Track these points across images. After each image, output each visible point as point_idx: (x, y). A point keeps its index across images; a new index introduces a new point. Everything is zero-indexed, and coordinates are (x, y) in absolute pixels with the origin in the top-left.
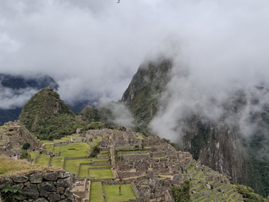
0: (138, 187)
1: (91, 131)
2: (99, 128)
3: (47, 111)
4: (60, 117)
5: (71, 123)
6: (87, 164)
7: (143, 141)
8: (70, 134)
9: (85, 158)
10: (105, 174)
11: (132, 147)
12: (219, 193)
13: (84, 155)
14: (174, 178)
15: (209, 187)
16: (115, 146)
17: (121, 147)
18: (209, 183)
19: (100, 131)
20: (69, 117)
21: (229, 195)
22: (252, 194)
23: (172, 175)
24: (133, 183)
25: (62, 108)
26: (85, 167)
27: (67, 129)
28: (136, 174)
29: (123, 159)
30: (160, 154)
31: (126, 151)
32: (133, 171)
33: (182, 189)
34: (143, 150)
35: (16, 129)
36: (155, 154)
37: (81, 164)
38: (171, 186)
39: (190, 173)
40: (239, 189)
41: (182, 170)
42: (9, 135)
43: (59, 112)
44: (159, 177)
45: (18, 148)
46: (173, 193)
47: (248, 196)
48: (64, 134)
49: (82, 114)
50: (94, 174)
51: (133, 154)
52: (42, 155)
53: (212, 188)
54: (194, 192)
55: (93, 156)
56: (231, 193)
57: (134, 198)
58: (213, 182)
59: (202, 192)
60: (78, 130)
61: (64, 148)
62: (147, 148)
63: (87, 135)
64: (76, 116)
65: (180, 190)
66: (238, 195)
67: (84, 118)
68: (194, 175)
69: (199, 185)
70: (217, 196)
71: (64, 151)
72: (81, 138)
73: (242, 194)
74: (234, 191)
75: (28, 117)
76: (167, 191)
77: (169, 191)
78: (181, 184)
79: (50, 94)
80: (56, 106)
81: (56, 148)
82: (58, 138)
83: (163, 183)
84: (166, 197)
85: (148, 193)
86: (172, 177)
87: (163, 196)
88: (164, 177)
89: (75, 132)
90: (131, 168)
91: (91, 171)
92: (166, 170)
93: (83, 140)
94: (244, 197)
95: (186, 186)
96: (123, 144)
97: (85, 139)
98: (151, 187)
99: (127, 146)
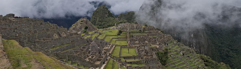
0: (138, 50)
1: (121, 24)
2: (124, 23)
3: (103, 16)
4: (108, 18)
5: (113, 21)
6: (115, 38)
7: (144, 28)
8: (112, 26)
9: (116, 35)
10: (124, 43)
11: (138, 31)
12: (188, 58)
13: (115, 34)
14: (159, 47)
15: (182, 54)
16: (129, 30)
17: (132, 31)
18: (182, 52)
19: (125, 24)
20: (112, 19)
21: (194, 60)
22: (210, 60)
23: (158, 45)
24: (136, 48)
25: (109, 14)
26: (114, 40)
27: (111, 23)
28: (138, 44)
29: (133, 36)
30: (153, 35)
31: (134, 32)
32: (137, 42)
33: (163, 53)
34: (144, 32)
35: (84, 21)
36: (150, 35)
37: (113, 38)
38: (157, 51)
39: (170, 46)
40: (202, 57)
41: (165, 44)
42: (81, 23)
43: (108, 16)
44: (151, 46)
45: (83, 29)
46: (158, 54)
47: (207, 61)
48: (110, 26)
49: (118, 17)
50: (118, 43)
51: (138, 34)
52: (96, 33)
53: (183, 55)
54: (172, 55)
55: (119, 35)
56: (196, 59)
57: (136, 55)
58: (184, 52)
59: (177, 56)
60: (115, 24)
61: (107, 31)
62: (146, 32)
63: (119, 26)
64: (116, 18)
65: (162, 53)
66: (201, 60)
67: (119, 19)
68: (173, 47)
69: (175, 53)
70: (187, 59)
71: (107, 33)
72: (116, 27)
73: (203, 60)
74: (198, 58)
75: (95, 18)
76: (154, 53)
77: (156, 53)
78: (163, 50)
79: (104, 8)
80: (106, 13)
81: (103, 31)
82: (106, 27)
83: (153, 49)
84: (154, 56)
85: (143, 53)
86: (158, 46)
87: (152, 55)
88: (153, 46)
89: (114, 25)
90: (136, 41)
91: (117, 41)
92: (155, 43)
93: (117, 28)
94: (204, 61)
95: (166, 51)
96: (133, 29)
97: (118, 28)
98: (146, 50)
99: (135, 30)
